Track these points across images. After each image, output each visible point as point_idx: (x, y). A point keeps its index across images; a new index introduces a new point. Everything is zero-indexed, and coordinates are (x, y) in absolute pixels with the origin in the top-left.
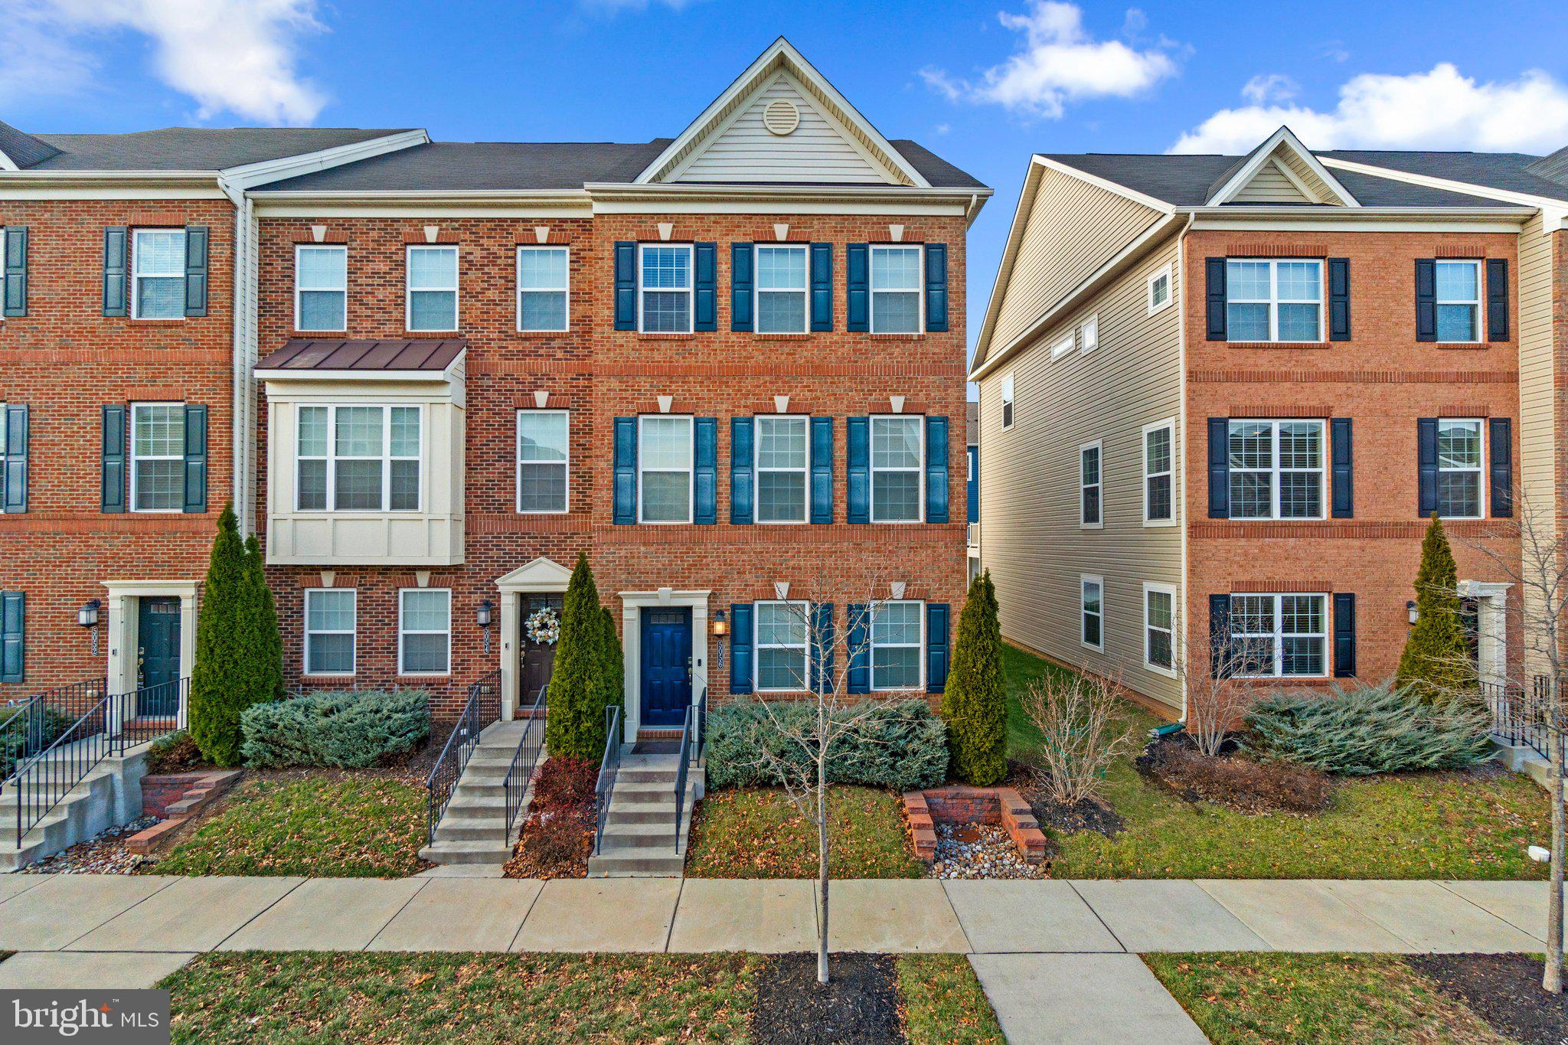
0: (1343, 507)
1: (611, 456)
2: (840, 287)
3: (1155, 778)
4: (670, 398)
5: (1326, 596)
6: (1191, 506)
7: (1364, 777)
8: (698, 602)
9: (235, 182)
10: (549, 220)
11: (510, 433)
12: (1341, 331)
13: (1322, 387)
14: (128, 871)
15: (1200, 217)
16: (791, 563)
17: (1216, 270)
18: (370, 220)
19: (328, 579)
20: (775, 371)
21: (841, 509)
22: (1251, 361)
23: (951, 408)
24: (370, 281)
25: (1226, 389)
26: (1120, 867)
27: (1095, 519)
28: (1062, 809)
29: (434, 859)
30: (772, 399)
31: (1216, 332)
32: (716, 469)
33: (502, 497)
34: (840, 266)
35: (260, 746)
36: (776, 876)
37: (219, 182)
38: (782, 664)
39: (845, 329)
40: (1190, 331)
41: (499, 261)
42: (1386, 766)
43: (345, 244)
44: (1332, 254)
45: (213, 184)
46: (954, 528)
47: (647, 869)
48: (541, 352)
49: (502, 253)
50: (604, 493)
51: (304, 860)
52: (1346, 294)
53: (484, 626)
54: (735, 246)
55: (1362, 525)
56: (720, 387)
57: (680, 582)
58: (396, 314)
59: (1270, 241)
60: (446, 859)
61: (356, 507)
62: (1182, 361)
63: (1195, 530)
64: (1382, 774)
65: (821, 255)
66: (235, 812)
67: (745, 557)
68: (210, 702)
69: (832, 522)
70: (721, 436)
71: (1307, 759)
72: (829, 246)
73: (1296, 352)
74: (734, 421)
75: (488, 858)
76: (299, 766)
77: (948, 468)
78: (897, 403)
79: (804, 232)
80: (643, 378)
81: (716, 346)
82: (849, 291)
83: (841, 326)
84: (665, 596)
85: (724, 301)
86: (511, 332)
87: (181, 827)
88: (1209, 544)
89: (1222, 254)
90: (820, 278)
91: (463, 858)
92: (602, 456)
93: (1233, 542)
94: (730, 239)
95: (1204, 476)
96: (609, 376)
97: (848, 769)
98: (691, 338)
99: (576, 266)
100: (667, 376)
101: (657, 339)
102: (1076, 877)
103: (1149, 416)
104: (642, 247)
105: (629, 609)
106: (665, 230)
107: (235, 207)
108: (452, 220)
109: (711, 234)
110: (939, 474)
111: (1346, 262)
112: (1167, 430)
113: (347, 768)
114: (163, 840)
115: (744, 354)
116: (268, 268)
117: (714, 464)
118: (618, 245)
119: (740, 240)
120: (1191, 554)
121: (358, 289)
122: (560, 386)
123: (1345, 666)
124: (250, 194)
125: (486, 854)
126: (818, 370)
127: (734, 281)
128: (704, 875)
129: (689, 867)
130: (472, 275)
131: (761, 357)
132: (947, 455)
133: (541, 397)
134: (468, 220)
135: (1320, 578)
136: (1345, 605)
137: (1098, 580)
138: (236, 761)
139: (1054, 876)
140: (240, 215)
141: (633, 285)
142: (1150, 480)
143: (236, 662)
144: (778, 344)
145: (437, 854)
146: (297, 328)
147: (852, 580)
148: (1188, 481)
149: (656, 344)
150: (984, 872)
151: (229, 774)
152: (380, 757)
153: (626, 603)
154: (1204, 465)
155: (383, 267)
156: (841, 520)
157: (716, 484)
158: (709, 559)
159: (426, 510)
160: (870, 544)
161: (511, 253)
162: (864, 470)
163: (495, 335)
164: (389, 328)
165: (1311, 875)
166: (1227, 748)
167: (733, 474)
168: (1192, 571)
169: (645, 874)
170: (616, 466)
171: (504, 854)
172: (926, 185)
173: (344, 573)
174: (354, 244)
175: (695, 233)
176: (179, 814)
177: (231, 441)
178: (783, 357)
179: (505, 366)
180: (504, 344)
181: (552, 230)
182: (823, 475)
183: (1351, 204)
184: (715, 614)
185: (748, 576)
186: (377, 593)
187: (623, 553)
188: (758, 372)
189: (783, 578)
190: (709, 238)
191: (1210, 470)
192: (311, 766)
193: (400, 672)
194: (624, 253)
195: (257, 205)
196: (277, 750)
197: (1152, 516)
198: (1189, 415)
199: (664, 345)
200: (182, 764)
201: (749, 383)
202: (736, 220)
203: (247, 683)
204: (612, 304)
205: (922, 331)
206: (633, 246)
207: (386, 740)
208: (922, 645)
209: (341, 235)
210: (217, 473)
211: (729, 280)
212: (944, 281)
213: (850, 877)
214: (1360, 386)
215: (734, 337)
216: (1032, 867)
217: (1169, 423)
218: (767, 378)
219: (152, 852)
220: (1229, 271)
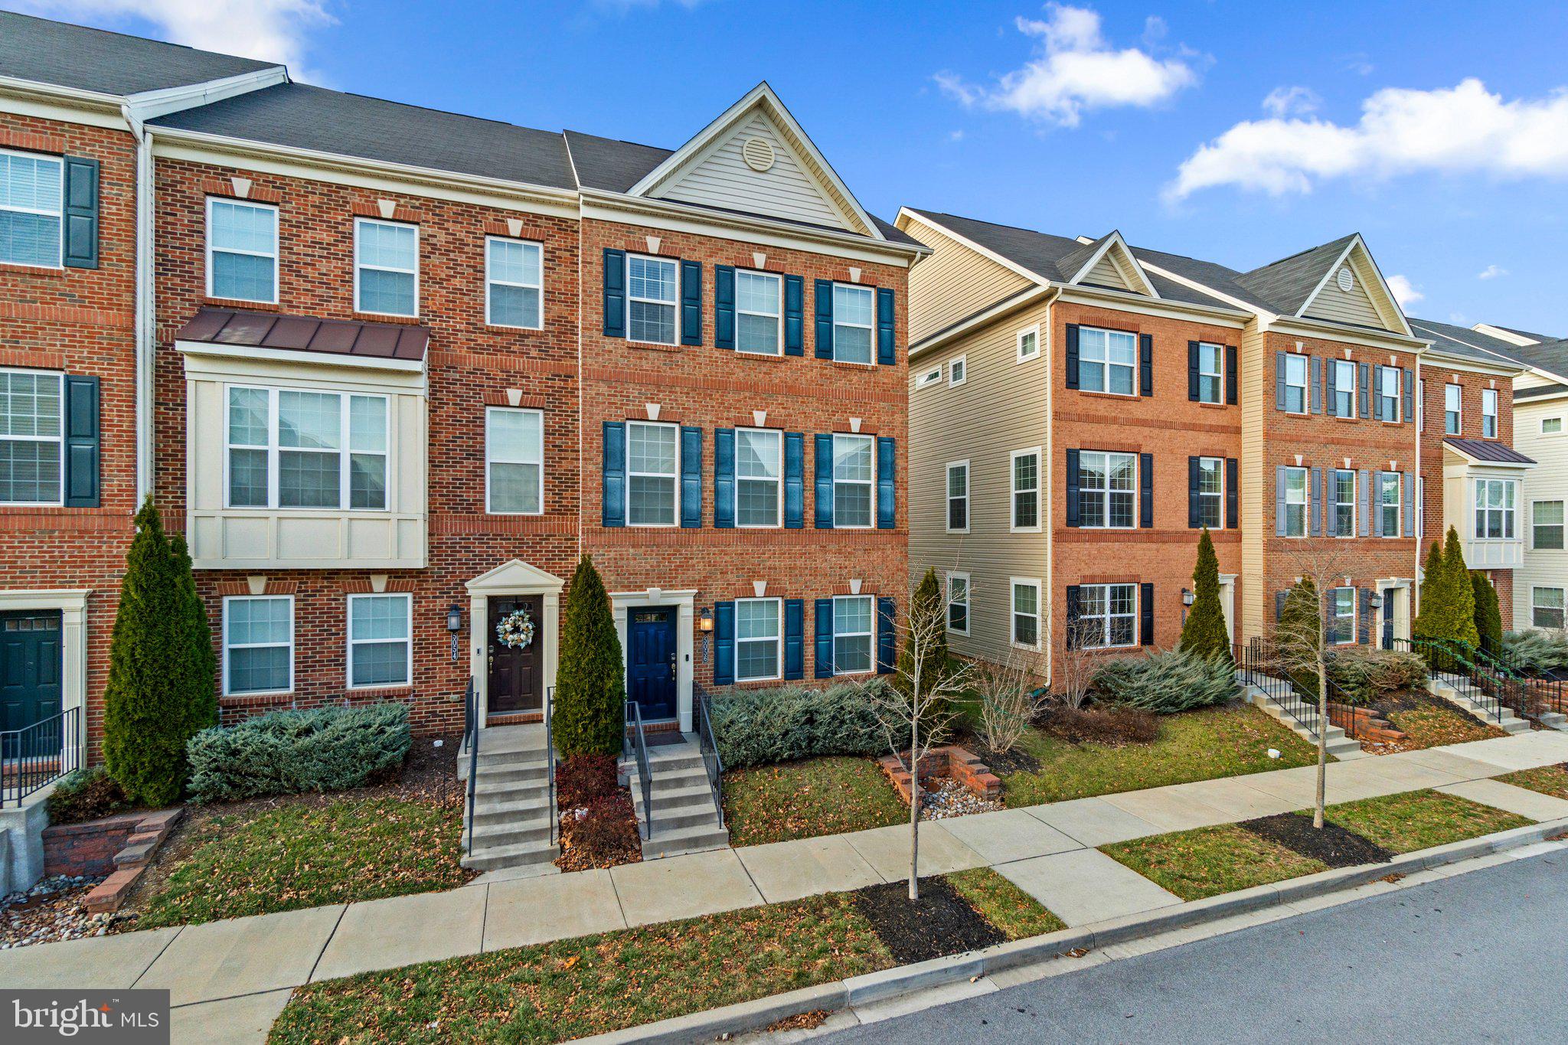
0: (1147, 520)
1: (600, 459)
2: (809, 317)
3: (1046, 728)
4: (658, 406)
5: (1136, 585)
6: (1055, 517)
7: (1170, 714)
8: (685, 601)
9: (138, 108)
10: (522, 214)
11: (479, 430)
12: (1147, 390)
13: (1136, 429)
14: (101, 931)
15: (1066, 292)
16: (768, 564)
17: (1072, 336)
18: (309, 182)
19: (257, 585)
20: (753, 388)
21: (810, 515)
22: (1093, 406)
23: (897, 431)
24: (310, 251)
25: (1078, 427)
26: (1050, 795)
27: (963, 526)
28: (997, 757)
29: (478, 867)
30: (751, 413)
31: (1073, 382)
32: (701, 476)
33: (471, 496)
34: (809, 297)
35: (215, 777)
36: (809, 835)
37: (124, 109)
38: (759, 656)
39: (813, 355)
40: (1055, 381)
41: (466, 249)
42: (1184, 705)
43: (277, 204)
44: (1143, 331)
45: (115, 111)
46: (898, 533)
47: (696, 846)
48: (514, 348)
49: (470, 240)
50: (593, 495)
51: (334, 888)
52: (1150, 361)
53: (454, 631)
54: (718, 268)
55: (1158, 533)
56: (705, 398)
57: (668, 581)
58: (341, 292)
59: (1106, 316)
60: (491, 865)
61: (304, 504)
62: (1049, 402)
63: (1058, 536)
64: (1180, 712)
65: (793, 287)
66: (202, 855)
67: (727, 558)
68: (140, 732)
69: (803, 527)
70: (706, 445)
71: (1141, 705)
72: (800, 279)
73: (1121, 402)
74: (717, 432)
75: (535, 858)
76: (267, 795)
77: (895, 482)
78: (855, 424)
79: (776, 264)
80: (631, 385)
81: (701, 360)
82: (817, 322)
83: (810, 353)
84: (654, 596)
85: (709, 318)
86: (479, 325)
87: (141, 877)
88: (1067, 547)
89: (1076, 322)
90: (793, 306)
91: (509, 862)
92: (591, 459)
93: (1081, 545)
94: (714, 261)
95: (1064, 494)
96: (598, 380)
97: (837, 741)
98: (678, 351)
99: (550, 264)
100: (657, 386)
101: (646, 349)
102: (1024, 805)
103: (1017, 443)
104: (629, 256)
105: (618, 609)
106: (653, 244)
107: (136, 141)
108: (412, 197)
109: (696, 254)
110: (887, 487)
111: (1150, 337)
112: (1034, 457)
113: (328, 790)
114: (130, 893)
115: (727, 370)
116: (170, 219)
117: (699, 470)
118: (607, 251)
119: (723, 263)
120: (1055, 554)
121: (294, 258)
122: (535, 385)
123: (1147, 638)
124: (150, 128)
125: (533, 854)
126: (792, 390)
127: (718, 301)
128: (748, 843)
129: (734, 839)
130: (435, 259)
131: (742, 374)
132: (894, 471)
133: (514, 395)
134: (432, 200)
135: (1133, 572)
136: (1148, 591)
137: (966, 576)
138: (178, 796)
139: (1010, 807)
140: (141, 150)
141: (621, 293)
142: (1017, 495)
143: (171, 683)
144: (756, 363)
145: (481, 862)
146: (209, 294)
147: (819, 578)
148: (1053, 497)
149: (644, 353)
150: (960, 811)
151: (173, 813)
152: (370, 775)
153: (615, 604)
154: (1064, 485)
155: (326, 237)
156: (810, 526)
157: (702, 489)
158: (695, 561)
159: (395, 509)
160: (833, 547)
161: (479, 242)
162: (829, 481)
163: (463, 327)
164: (333, 306)
165: (1162, 784)
166: (1086, 703)
167: (716, 481)
168: (1055, 568)
169: (696, 850)
170: (605, 469)
171: (552, 852)
172: (882, 238)
173: (279, 578)
174: (288, 207)
175: (682, 250)
176: (133, 863)
177: (134, 423)
178: (761, 376)
179: (473, 360)
180: (473, 336)
181: (525, 224)
182: (795, 484)
183: (1155, 296)
184: (700, 612)
185: (730, 576)
186: (321, 600)
187: (612, 554)
188: (740, 387)
189: (761, 578)
190: (695, 256)
191: (1067, 490)
192: (280, 794)
193: (350, 686)
194: (613, 262)
195: (157, 141)
196: (237, 780)
197: (1019, 523)
198: (1054, 446)
199: (652, 355)
200: (101, 809)
201: (731, 397)
202: (720, 244)
203: (187, 706)
204: (601, 309)
205: (874, 362)
206: (621, 255)
207: (378, 756)
208: (873, 633)
209: (269, 193)
210: (112, 460)
211: (713, 299)
212: (892, 321)
213: (868, 828)
214: (1157, 431)
215: (717, 353)
216: (991, 803)
217: (1037, 450)
218: (747, 394)
219: (119, 908)
220: (1081, 336)
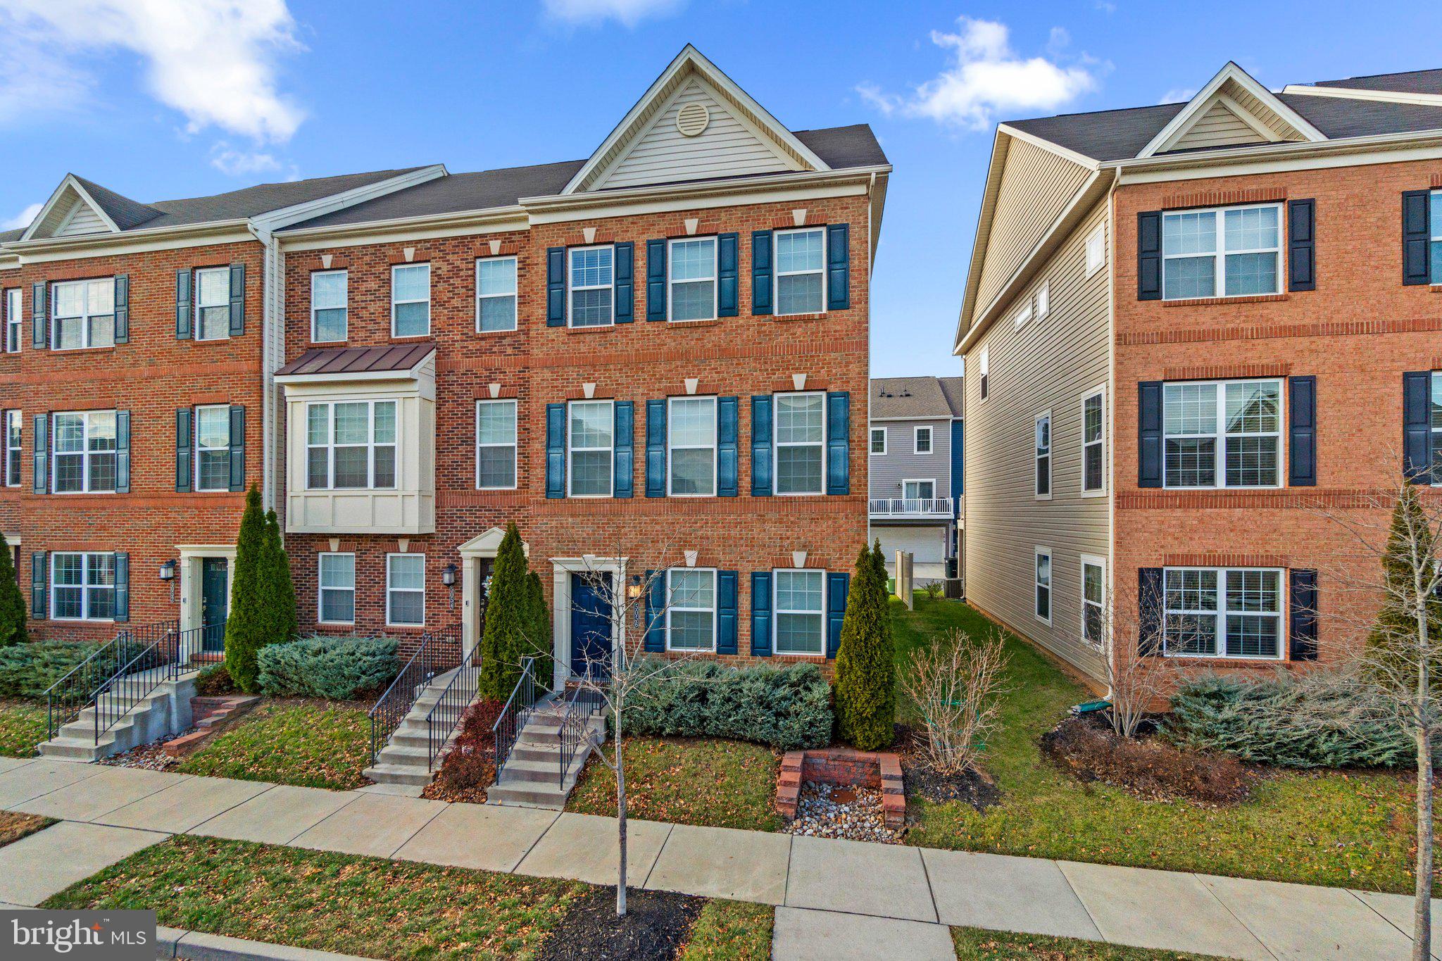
0: (1303, 473)
1: (544, 438)
2: (745, 273)
3: (1055, 755)
4: (594, 385)
5: (1282, 571)
6: (1119, 475)
7: (1302, 770)
8: (616, 567)
9: (263, 226)
10: (501, 234)
11: (470, 421)
12: (1303, 279)
13: (1279, 343)
14: (160, 768)
15: (1127, 171)
16: (699, 533)
17: (1150, 226)
18: (364, 247)
19: (334, 544)
20: (685, 356)
21: (746, 482)
22: (1191, 320)
23: (852, 384)
24: (364, 298)
25: (1159, 351)
26: (977, 841)
27: (1046, 490)
28: (937, 778)
29: (374, 778)
30: (682, 382)
31: (1149, 290)
32: (633, 448)
33: (464, 475)
34: (745, 254)
35: (269, 677)
36: (641, 817)
37: (249, 226)
38: (691, 627)
39: (750, 312)
40: (1118, 292)
41: (462, 273)
42: (1329, 760)
43: (346, 268)
44: (1292, 196)
45: (243, 229)
46: (854, 500)
47: (534, 802)
48: (495, 349)
49: (464, 266)
50: (538, 471)
51: (279, 770)
52: (1311, 237)
53: (448, 585)
54: (649, 243)
55: (1328, 494)
56: (637, 372)
57: (601, 549)
58: (383, 324)
59: (1215, 188)
60: (383, 778)
61: (349, 485)
62: (1111, 325)
63: (1123, 500)
64: (1327, 768)
65: (728, 244)
66: (245, 730)
67: (658, 527)
68: (237, 641)
69: (737, 495)
70: (638, 417)
71: (1229, 747)
72: (735, 236)
73: (1245, 307)
74: (648, 404)
75: (413, 780)
76: (298, 695)
77: (849, 441)
78: (799, 380)
79: (712, 225)
80: (571, 368)
81: (633, 335)
82: (754, 277)
83: (747, 311)
84: (591, 562)
85: (640, 294)
86: (471, 334)
87: (204, 738)
88: (1139, 515)
89: (1156, 207)
90: (727, 268)
91: (395, 779)
92: (537, 439)
93: (1168, 512)
94: (646, 237)
95: (1134, 443)
96: (543, 368)
97: (732, 726)
98: (612, 330)
99: (522, 272)
100: (591, 366)
101: (583, 333)
102: (929, 845)
103: (1087, 381)
104: (571, 251)
105: (558, 573)
106: (589, 234)
107: (263, 246)
108: (426, 241)
109: (629, 234)
110: (840, 447)
111: (1310, 204)
112: (1099, 397)
113: (334, 700)
114: (190, 746)
115: (658, 341)
116: (292, 293)
117: (632, 443)
118: (550, 251)
119: (655, 237)
120: (1119, 526)
121: (355, 305)
122: (510, 379)
123: (1303, 649)
124: (276, 234)
125: (412, 777)
126: (725, 353)
127: (649, 276)
128: (580, 811)
129: (570, 802)
130: (441, 286)
131: (673, 344)
132: (848, 428)
133: (494, 389)
134: (437, 240)
135: (1273, 551)
136: (1305, 581)
137: (1048, 552)
138: (256, 689)
139: (907, 843)
140: (267, 252)
141: (562, 286)
142: (1087, 448)
143: (256, 612)
144: (688, 331)
145: (376, 774)
146: (313, 341)
147: (756, 549)
148: (1116, 449)
149: (582, 337)
150: (839, 832)
151: (250, 699)
152: (355, 691)
153: (557, 568)
154: (1134, 432)
155: (373, 285)
156: (745, 494)
157: (633, 461)
158: (627, 529)
159: (401, 488)
160: (773, 516)
161: (471, 266)
162: (768, 445)
163: (458, 337)
164: (378, 336)
165: (1193, 869)
166: (1145, 729)
167: (648, 452)
168: (1118, 543)
169: (531, 805)
170: (548, 446)
171: (427, 778)
172: (826, 168)
173: (347, 539)
174: (353, 268)
175: (616, 234)
176: (205, 727)
177: (261, 434)
178: (693, 343)
179: (466, 363)
180: (465, 344)
181: (503, 242)
182: (729, 451)
183: (1315, 137)
184: (634, 579)
185: (660, 544)
186: (369, 557)
187: (554, 523)
188: (670, 358)
189: (692, 547)
190: (627, 237)
191: (1141, 438)
192: (307, 696)
193: (388, 623)
194: (556, 260)
195: (282, 242)
196: (282, 682)
197: (1089, 485)
198: (1117, 380)
199: (588, 338)
200: (218, 690)
201: (662, 368)
202: (651, 219)
203: (265, 627)
204: (545, 304)
205: (824, 311)
206: (563, 251)
207: (359, 678)
208: (823, 612)
209: (343, 261)
210: (252, 459)
211: (645, 274)
212: (845, 259)
213: (708, 825)
214: (1327, 340)
215: (649, 327)
216: (889, 832)
217: (1100, 389)
218: (679, 363)
219: (181, 755)
220: (1165, 225)
